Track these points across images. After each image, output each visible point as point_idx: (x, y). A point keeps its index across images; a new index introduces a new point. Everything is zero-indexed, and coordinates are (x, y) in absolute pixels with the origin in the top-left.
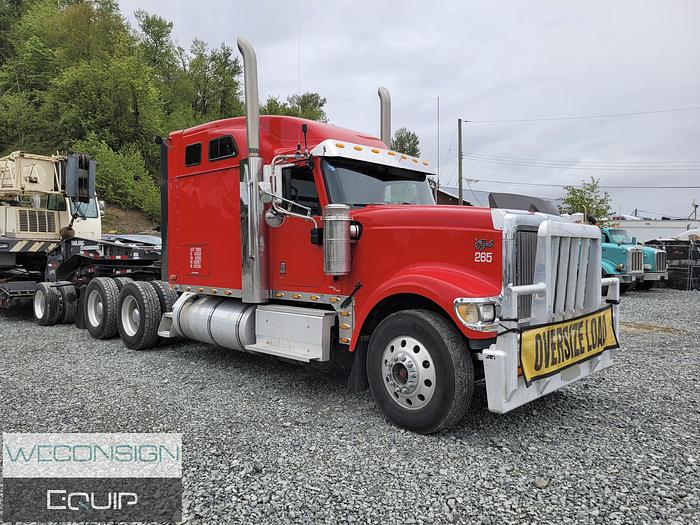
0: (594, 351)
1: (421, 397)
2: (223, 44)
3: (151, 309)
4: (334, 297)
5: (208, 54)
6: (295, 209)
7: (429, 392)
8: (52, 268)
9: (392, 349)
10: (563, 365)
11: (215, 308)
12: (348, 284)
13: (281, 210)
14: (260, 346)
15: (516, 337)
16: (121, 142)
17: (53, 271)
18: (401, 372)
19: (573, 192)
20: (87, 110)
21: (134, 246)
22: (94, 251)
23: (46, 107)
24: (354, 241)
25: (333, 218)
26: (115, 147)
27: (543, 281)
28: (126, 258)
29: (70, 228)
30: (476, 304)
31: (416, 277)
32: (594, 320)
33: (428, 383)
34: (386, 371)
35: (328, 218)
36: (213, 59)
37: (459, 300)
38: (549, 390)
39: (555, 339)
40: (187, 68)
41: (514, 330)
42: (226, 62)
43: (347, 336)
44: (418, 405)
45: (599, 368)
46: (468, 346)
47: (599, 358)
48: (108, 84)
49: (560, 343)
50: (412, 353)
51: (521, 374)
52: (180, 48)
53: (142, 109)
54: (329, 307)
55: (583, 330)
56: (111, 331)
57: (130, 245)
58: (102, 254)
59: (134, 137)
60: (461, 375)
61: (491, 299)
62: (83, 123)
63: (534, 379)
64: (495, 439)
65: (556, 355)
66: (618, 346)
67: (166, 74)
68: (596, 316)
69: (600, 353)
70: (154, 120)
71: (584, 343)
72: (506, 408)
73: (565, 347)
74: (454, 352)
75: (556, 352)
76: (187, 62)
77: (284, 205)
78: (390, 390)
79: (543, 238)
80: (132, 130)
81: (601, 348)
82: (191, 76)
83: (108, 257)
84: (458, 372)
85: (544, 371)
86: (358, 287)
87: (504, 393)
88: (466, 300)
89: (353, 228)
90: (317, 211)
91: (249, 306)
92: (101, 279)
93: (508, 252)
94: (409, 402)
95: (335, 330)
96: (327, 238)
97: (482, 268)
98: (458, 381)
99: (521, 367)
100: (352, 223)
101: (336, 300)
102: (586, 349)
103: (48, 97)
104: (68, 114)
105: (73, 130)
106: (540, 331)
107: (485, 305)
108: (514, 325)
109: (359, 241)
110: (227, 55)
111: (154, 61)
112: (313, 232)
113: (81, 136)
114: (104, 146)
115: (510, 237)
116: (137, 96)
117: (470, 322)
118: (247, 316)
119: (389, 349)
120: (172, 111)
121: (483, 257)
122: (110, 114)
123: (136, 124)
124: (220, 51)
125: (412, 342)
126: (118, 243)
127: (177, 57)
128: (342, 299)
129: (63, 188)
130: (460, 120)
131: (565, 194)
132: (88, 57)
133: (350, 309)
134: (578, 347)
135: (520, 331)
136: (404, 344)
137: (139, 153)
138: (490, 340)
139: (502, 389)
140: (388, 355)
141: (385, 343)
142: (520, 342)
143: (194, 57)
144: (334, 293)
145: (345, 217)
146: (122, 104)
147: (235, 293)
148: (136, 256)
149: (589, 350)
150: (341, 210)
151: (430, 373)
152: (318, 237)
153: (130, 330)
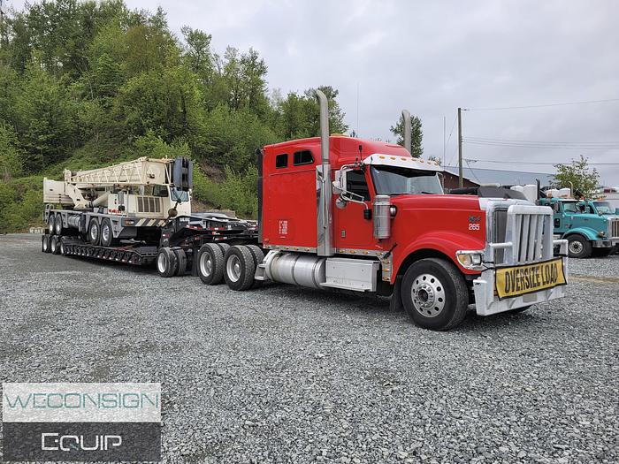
0: (547, 286)
1: (437, 309)
2: (251, 49)
3: (249, 262)
4: (378, 252)
5: (239, 58)
6: (354, 198)
7: (441, 305)
8: (165, 238)
9: (417, 282)
10: (524, 291)
11: (296, 260)
12: (389, 244)
13: (346, 199)
14: (329, 283)
15: (492, 273)
16: (172, 137)
17: (167, 239)
18: (423, 294)
19: (563, 169)
20: (146, 112)
21: (227, 221)
22: (198, 225)
23: (115, 110)
24: (392, 217)
25: (380, 204)
26: (168, 140)
27: (511, 241)
28: (222, 229)
29: (174, 209)
30: (469, 254)
31: (432, 239)
32: (547, 266)
33: (440, 300)
34: (414, 296)
35: (377, 204)
36: (243, 62)
37: (458, 252)
38: (515, 306)
39: (519, 276)
40: (222, 71)
41: (491, 268)
42: (253, 64)
43: (388, 276)
44: (435, 313)
45: (552, 297)
46: (464, 278)
47: (552, 290)
48: (162, 90)
49: (522, 279)
50: (430, 283)
51: (496, 295)
52: (216, 55)
53: (188, 109)
54: (375, 258)
55: (539, 272)
56: (219, 279)
57: (224, 221)
58: (204, 227)
59: (182, 132)
60: (460, 294)
61: (479, 251)
62: (143, 123)
63: (504, 298)
64: (483, 333)
65: (520, 285)
66: (566, 284)
67: (205, 77)
68: (549, 264)
69: (553, 287)
70: (198, 116)
71: (540, 280)
72: (487, 313)
73: (525, 281)
74: (456, 281)
75: (519, 283)
76: (222, 66)
77: (348, 195)
78: (417, 307)
79: (511, 216)
80: (181, 126)
81: (553, 284)
82: (226, 77)
83: (209, 229)
84: (458, 292)
85: (511, 293)
86: (395, 246)
87: (486, 304)
88: (463, 252)
89: (392, 210)
90: (368, 198)
91: (321, 257)
92: (210, 244)
93: (489, 224)
94: (429, 312)
95: (379, 273)
96: (375, 217)
97: (473, 233)
98: (458, 296)
99: (496, 290)
100: (391, 206)
101: (380, 254)
102: (541, 283)
103: (116, 102)
104: (132, 116)
105: (136, 128)
106: (509, 270)
107: (475, 255)
108: (492, 265)
109: (396, 218)
110: (254, 58)
111: (197, 68)
112: (365, 212)
113: (142, 133)
114: (160, 141)
115: (491, 215)
116: (185, 98)
117: (466, 265)
118: (319, 265)
119: (415, 282)
120: (212, 109)
121: (474, 227)
122: (165, 113)
123: (183, 121)
124: (248, 55)
125: (429, 277)
126: (214, 219)
127: (213, 63)
128: (385, 253)
129: (172, 181)
130: (459, 109)
131: (556, 171)
132: (145, 67)
133: (389, 260)
134: (536, 282)
135: (496, 269)
136: (424, 278)
137: (186, 145)
138: (478, 275)
139: (485, 302)
140: (415, 287)
141: (413, 279)
142: (495, 276)
143: (228, 61)
144: (379, 249)
145: (388, 203)
146: (173, 105)
147: (311, 250)
148: (230, 228)
149: (544, 283)
150: (385, 199)
151: (442, 294)
152: (369, 215)
153: (233, 278)
